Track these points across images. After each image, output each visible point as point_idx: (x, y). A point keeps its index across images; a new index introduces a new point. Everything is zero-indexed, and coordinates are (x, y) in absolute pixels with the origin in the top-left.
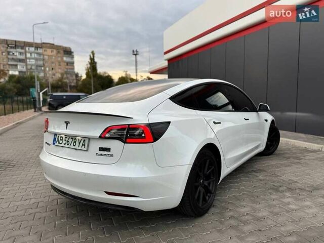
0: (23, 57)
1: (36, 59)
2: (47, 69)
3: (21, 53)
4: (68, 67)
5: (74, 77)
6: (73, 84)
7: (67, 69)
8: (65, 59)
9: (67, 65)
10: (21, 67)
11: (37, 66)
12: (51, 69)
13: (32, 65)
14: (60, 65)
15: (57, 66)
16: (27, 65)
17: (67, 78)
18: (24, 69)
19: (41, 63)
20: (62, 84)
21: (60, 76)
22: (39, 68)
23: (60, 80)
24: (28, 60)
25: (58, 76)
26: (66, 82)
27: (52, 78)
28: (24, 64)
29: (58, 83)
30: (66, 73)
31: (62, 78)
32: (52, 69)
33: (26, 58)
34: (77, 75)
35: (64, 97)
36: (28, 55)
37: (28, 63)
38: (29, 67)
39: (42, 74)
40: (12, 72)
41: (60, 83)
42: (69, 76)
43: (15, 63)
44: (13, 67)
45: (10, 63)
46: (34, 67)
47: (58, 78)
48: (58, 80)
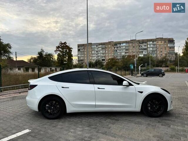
0: (146, 47)
1: (152, 48)
2: (158, 52)
3: (145, 46)
4: (170, 50)
5: (174, 56)
6: (172, 60)
7: (170, 51)
8: (169, 45)
9: (170, 49)
10: (145, 53)
11: (152, 51)
12: (160, 52)
13: (150, 51)
14: (165, 49)
15: (164, 50)
16: (147, 51)
17: (169, 56)
18: (146, 54)
19: (155, 49)
20: (166, 60)
21: (165, 55)
22: (154, 52)
23: (165, 58)
24: (148, 49)
27: (161, 57)
28: (146, 51)
29: (163, 59)
30: (169, 53)
31: (166, 56)
32: (161, 52)
33: (148, 48)
34: (176, 54)
36: (149, 46)
37: (148, 50)
38: (149, 52)
39: (155, 55)
40: (140, 56)
41: (164, 59)
42: (170, 55)
43: (142, 51)
44: (141, 53)
45: (140, 51)
46: (151, 52)
47: (163, 57)
48: (163, 58)
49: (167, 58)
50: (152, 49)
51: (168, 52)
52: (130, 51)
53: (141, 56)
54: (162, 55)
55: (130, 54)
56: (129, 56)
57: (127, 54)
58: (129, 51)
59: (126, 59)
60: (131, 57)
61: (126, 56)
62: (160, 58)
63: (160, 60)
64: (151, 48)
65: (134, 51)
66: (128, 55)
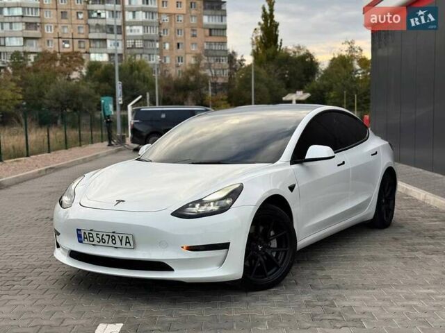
0: (117, 21)
1: (144, 25)
2: (167, 46)
4: (210, 39)
5: (225, 63)
6: (220, 81)
7: (210, 43)
8: (206, 20)
9: (211, 35)
10: (114, 45)
11: (146, 40)
12: (175, 45)
13: (135, 38)
14: (194, 36)
15: (188, 37)
16: (125, 39)
17: (209, 66)
18: (120, 49)
19: (153, 33)
20: (197, 79)
21: (193, 61)
22: (149, 45)
23: (194, 71)
24: (128, 28)
25: (190, 60)
26: (205, 76)
27: (178, 66)
28: (120, 37)
30: (207, 53)
31: (198, 65)
32: (178, 45)
33: (125, 23)
34: (231, 58)
35: (163, 116)
36: (129, 16)
37: (128, 34)
38: (130, 43)
39: (156, 59)
40: (95, 57)
41: (192, 79)
42: (212, 61)
43: (102, 36)
44: (98, 44)
45: (91, 36)
46: (139, 44)
47: (188, 68)
48: (189, 71)
49: (202, 72)
50: (141, 33)
51: (206, 47)
52: (49, 32)
53: (100, 57)
54: (180, 59)
55: (52, 48)
56: (45, 57)
57: (35, 47)
58: (42, 31)
59: (35, 70)
60: (58, 64)
61: (32, 57)
62: (173, 72)
63: (178, 81)
64: (141, 28)
65: (67, 32)
66: (40, 50)
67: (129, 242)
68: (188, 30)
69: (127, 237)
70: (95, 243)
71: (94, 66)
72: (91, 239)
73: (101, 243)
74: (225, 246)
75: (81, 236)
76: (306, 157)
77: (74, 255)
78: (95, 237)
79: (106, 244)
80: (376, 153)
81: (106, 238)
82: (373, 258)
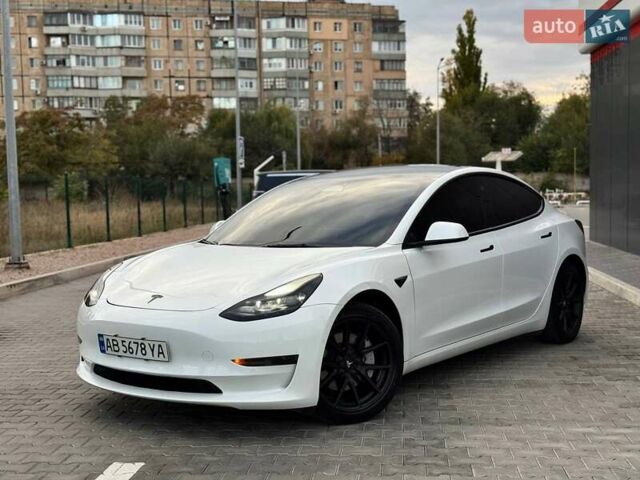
0: (250, 52)
1: (289, 56)
2: (320, 85)
3: (246, 41)
4: (382, 75)
5: (403, 110)
6: (395, 134)
7: (381, 81)
8: (375, 47)
9: (382, 69)
10: (247, 85)
11: (289, 77)
12: (331, 84)
13: (276, 76)
14: (359, 71)
15: (351, 71)
16: (261, 77)
17: (379, 114)
18: (253, 92)
19: (301, 67)
20: (361, 133)
21: (356, 107)
22: (296, 85)
23: (358, 120)
24: (265, 61)
25: (352, 105)
26: (374, 128)
27: (335, 114)
28: (254, 74)
29: (349, 132)
30: (376, 94)
31: (363, 113)
32: (336, 83)
33: (261, 55)
34: (412, 101)
36: (267, 45)
37: (266, 69)
38: (268, 83)
39: (304, 104)
40: (219, 103)
41: (354, 132)
42: (384, 105)
43: (228, 73)
44: (224, 84)
45: (215, 73)
46: (281, 84)
47: (349, 116)
48: (350, 122)
49: (369, 122)
50: (284, 67)
51: (375, 86)
52: (158, 68)
53: (227, 103)
54: (338, 104)
55: (160, 91)
56: (152, 104)
57: (137, 90)
58: (148, 67)
59: (137, 121)
60: (168, 113)
61: (133, 104)
62: (329, 123)
63: (334, 133)
64: (283, 61)
65: (182, 68)
66: (144, 94)
67: (162, 353)
68: (351, 64)
69: (160, 346)
70: (121, 353)
71: (218, 116)
72: (116, 348)
73: (128, 354)
74: (292, 360)
75: (103, 345)
76: (427, 239)
77: (100, 371)
78: (120, 345)
79: (134, 355)
80: (550, 234)
81: (134, 346)
82: (529, 384)
